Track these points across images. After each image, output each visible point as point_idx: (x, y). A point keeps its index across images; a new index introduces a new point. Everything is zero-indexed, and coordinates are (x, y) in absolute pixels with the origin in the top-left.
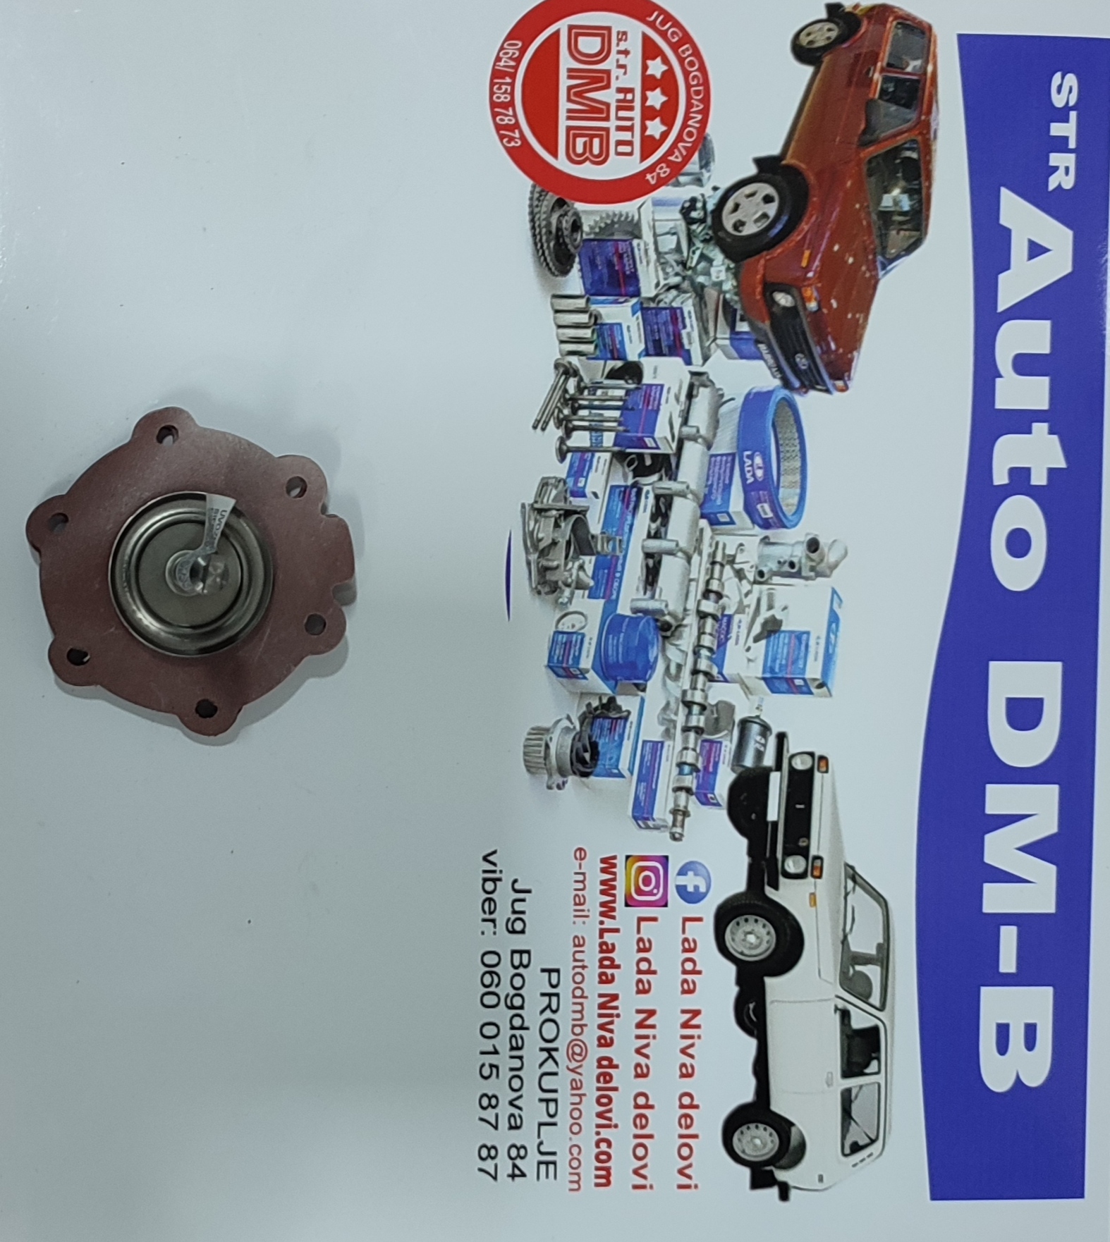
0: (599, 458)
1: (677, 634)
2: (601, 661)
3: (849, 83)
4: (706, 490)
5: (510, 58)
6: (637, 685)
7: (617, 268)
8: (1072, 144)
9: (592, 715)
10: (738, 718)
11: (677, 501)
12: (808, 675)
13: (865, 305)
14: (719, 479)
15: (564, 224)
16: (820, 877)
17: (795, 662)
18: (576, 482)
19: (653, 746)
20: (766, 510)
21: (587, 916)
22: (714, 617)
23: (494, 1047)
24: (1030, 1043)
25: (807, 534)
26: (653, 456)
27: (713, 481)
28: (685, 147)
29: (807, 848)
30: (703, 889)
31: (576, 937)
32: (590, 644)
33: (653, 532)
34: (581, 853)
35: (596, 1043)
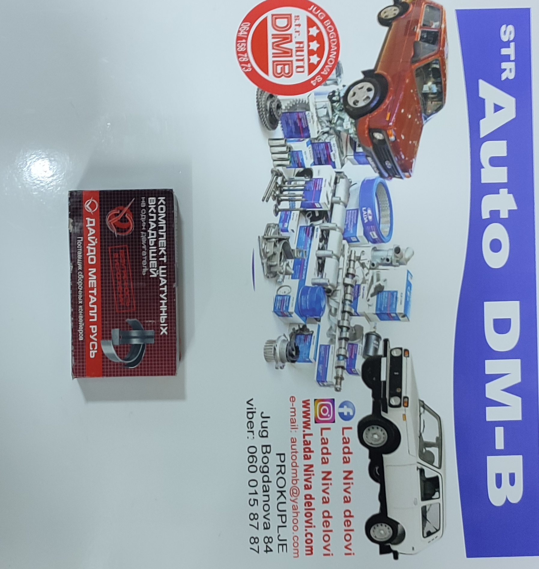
0: (294, 214)
1: (334, 294)
2: (299, 308)
3: (405, 35)
4: (345, 227)
5: (245, 31)
6: (316, 319)
7: (299, 125)
8: (513, 58)
9: (295, 334)
10: (365, 333)
11: (332, 233)
12: (398, 311)
13: (417, 137)
14: (351, 221)
15: (273, 106)
16: (407, 406)
17: (391, 305)
18: (283, 225)
19: (325, 347)
20: (374, 235)
21: (297, 428)
22: (352, 286)
23: (255, 491)
24: (512, 482)
25: (394, 245)
26: (319, 212)
27: (348, 222)
28: (329, 68)
29: (401, 393)
30: (351, 414)
31: (293, 438)
32: (293, 300)
33: (321, 247)
34: (293, 399)
35: (304, 488)
